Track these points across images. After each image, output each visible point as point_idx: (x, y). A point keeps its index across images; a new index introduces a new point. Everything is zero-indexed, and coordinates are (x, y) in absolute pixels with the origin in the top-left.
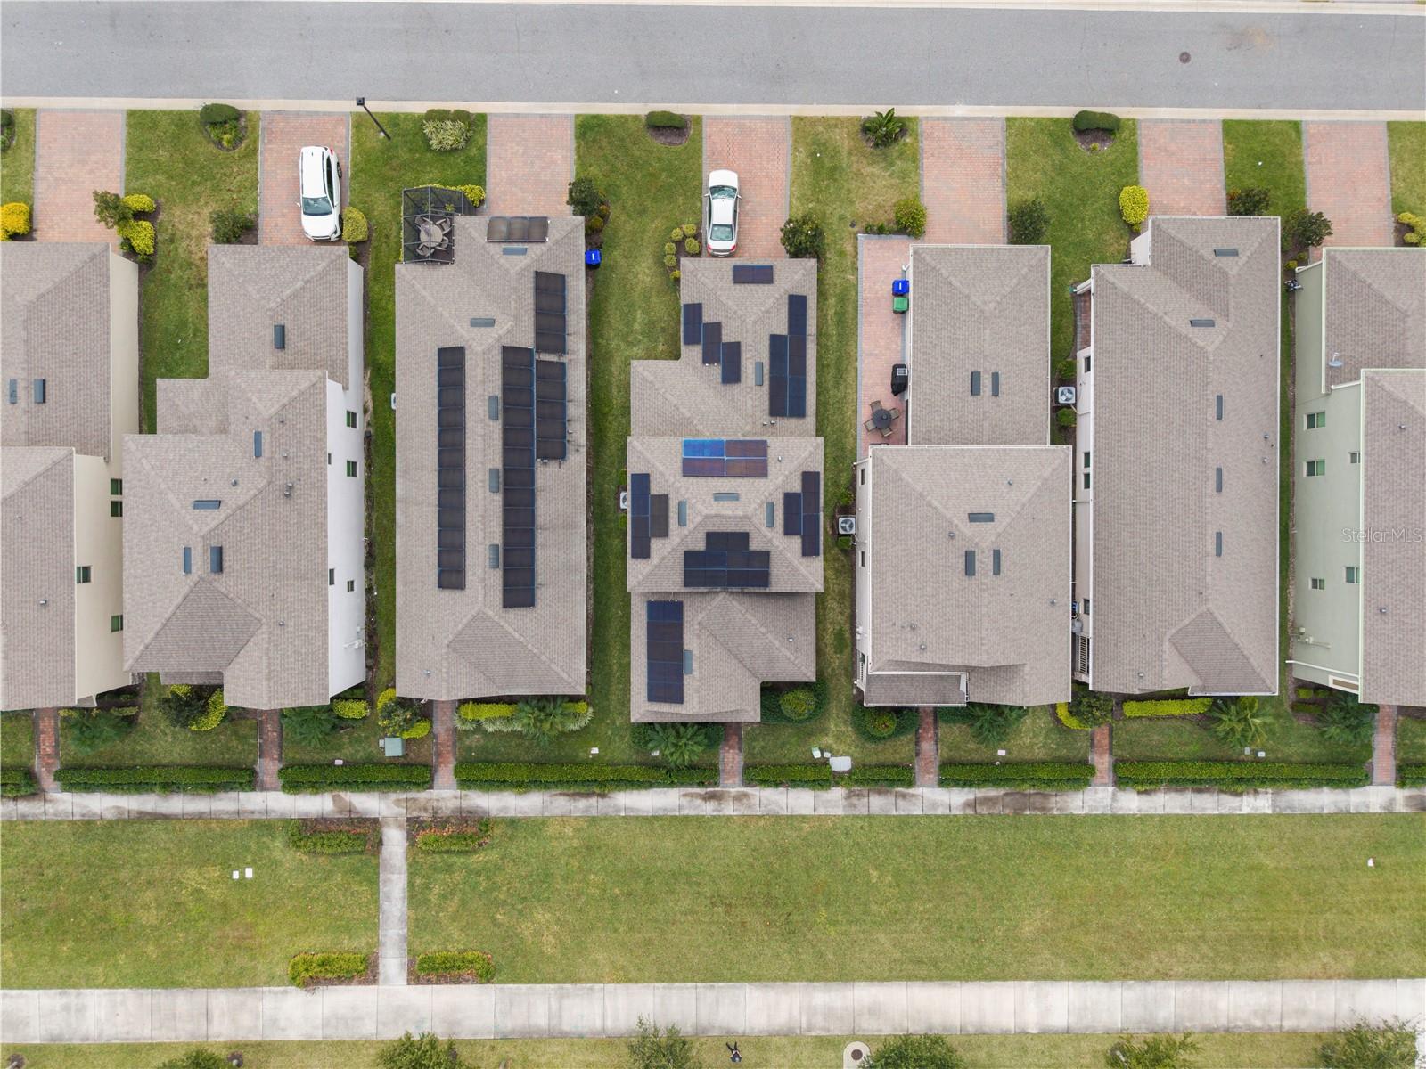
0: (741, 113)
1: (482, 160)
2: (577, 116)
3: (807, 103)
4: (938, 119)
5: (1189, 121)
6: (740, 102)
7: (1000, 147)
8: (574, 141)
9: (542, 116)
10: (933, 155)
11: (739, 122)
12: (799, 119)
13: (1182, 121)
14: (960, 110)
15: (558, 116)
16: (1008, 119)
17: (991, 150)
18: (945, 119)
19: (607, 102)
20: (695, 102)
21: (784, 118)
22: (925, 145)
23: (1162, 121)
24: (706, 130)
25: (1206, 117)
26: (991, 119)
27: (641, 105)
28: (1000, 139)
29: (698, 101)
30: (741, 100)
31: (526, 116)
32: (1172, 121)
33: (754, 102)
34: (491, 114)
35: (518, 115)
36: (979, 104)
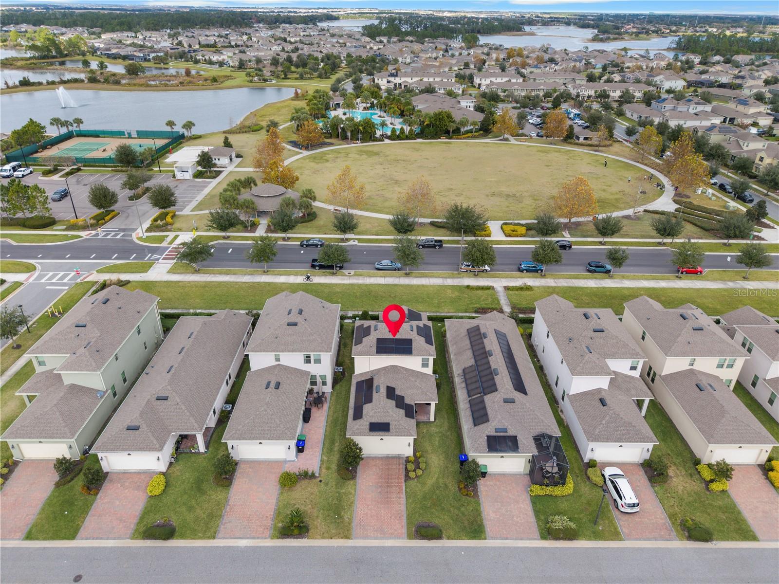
0: (383, 541)
1: (537, 513)
2: (485, 539)
3: (341, 547)
4: (258, 538)
5: (97, 539)
6: (383, 547)
7: (224, 521)
8: (484, 523)
9: (507, 539)
10: (267, 517)
11: (384, 535)
12: (347, 537)
13: (101, 539)
14: (243, 543)
15: (496, 539)
16: (214, 538)
17: (230, 520)
18: (254, 538)
19: (468, 547)
20: (412, 547)
21: (356, 538)
22: (270, 523)
23: (114, 539)
24: (404, 531)
25: (84, 541)
26: (224, 538)
27: (446, 545)
28: (222, 526)
29: (411, 548)
30: (383, 548)
31: (517, 539)
32: (107, 539)
33: (375, 547)
34: (538, 540)
35: (522, 539)
36: (230, 547)
